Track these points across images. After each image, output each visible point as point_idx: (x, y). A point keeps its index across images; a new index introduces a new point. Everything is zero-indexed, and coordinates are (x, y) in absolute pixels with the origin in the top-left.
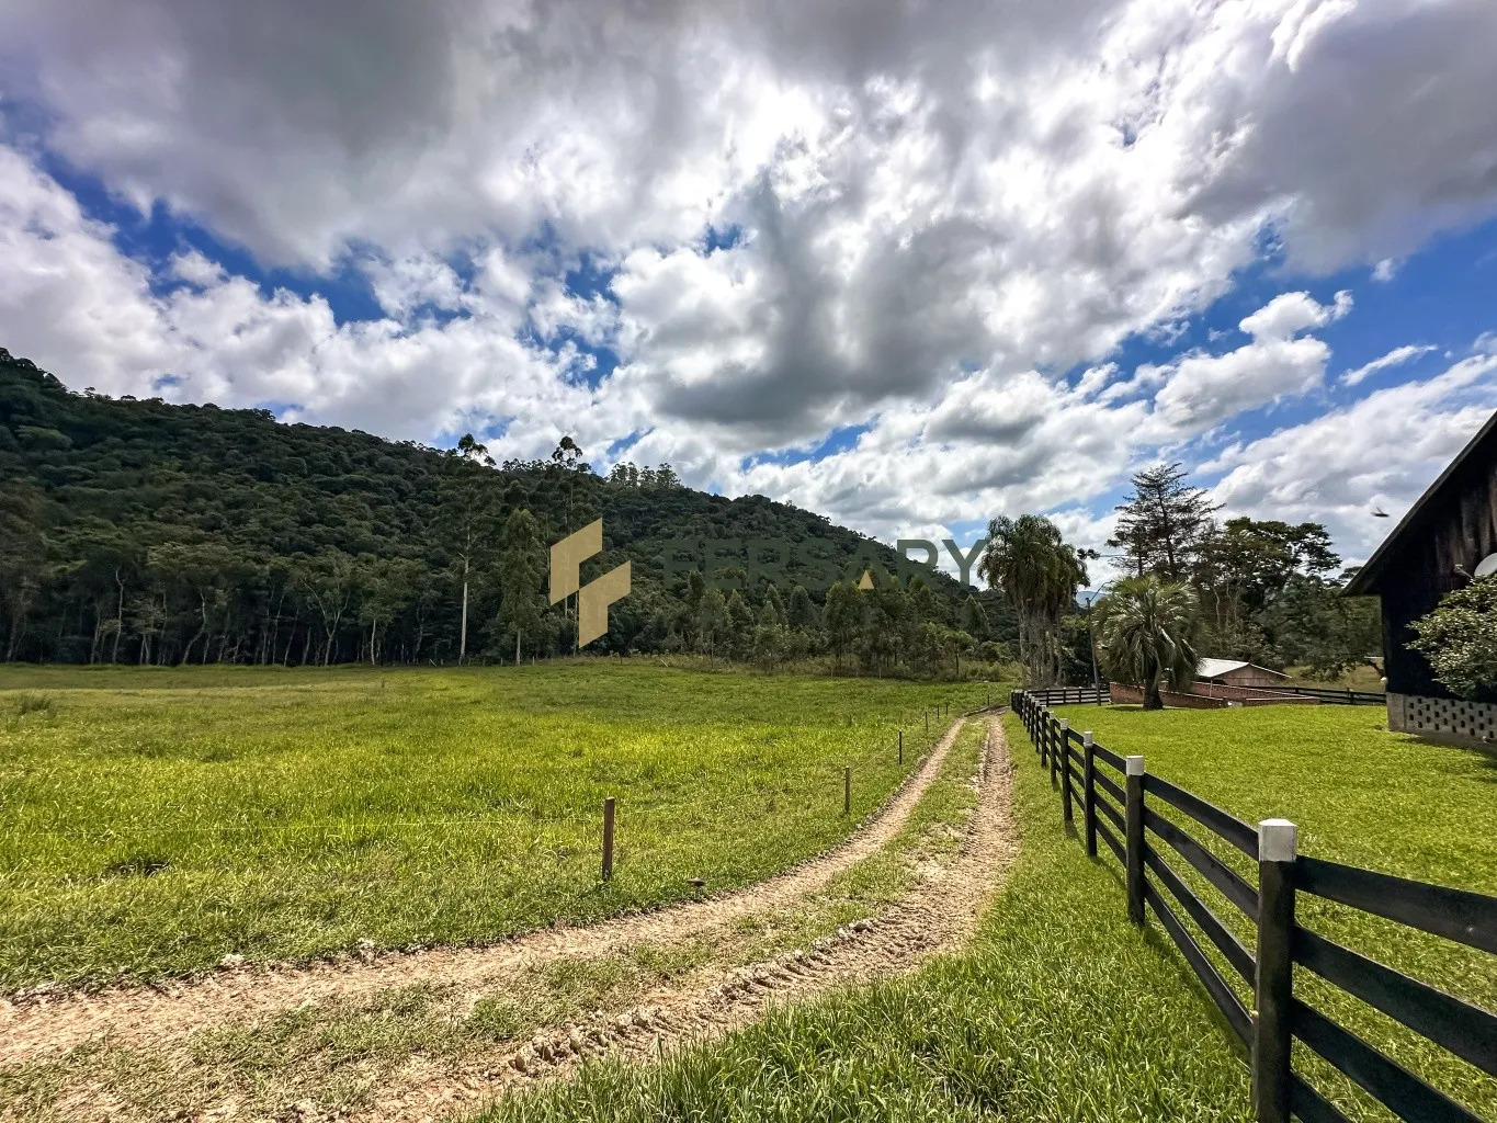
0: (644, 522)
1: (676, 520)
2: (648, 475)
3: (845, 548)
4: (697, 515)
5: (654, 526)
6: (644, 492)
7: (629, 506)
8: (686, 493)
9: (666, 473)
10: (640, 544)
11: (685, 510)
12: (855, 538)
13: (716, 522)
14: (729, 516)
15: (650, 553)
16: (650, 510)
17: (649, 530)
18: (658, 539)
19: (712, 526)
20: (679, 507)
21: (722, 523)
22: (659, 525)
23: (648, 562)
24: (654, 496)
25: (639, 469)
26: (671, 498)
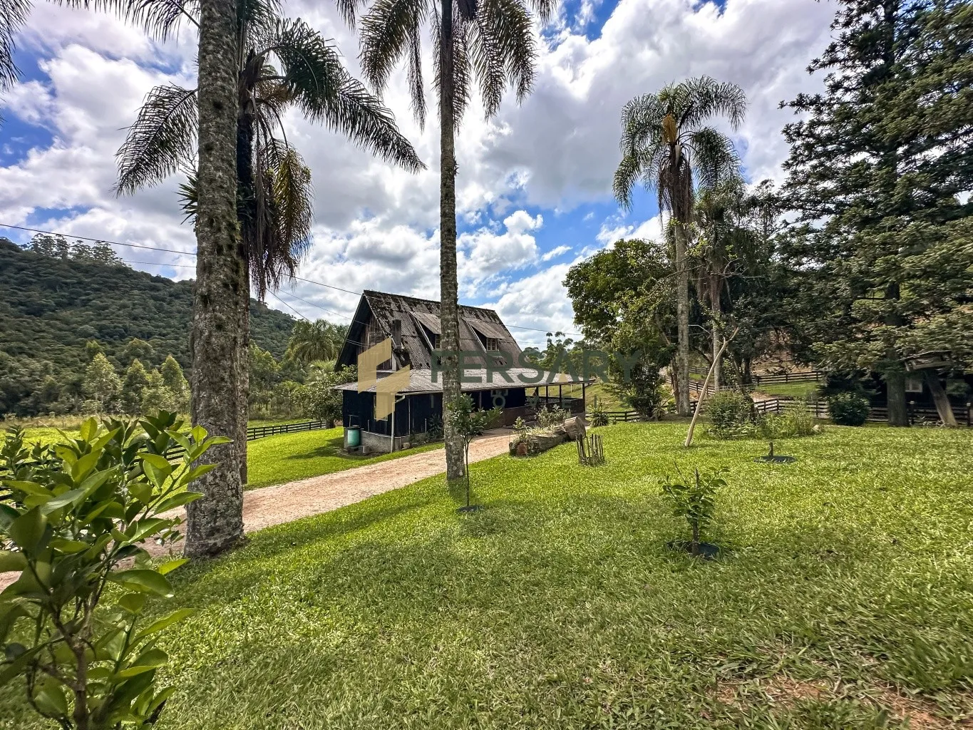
0: (72, 293)
1: (111, 294)
2: (81, 250)
3: (279, 327)
4: (136, 292)
5: (84, 298)
6: (74, 266)
7: (52, 277)
8: (123, 271)
9: (104, 251)
10: (65, 314)
11: (122, 286)
12: (287, 319)
13: (155, 299)
14: (171, 296)
15: (76, 322)
16: (80, 283)
17: (78, 301)
18: (87, 310)
19: (151, 302)
20: (116, 283)
21: (164, 301)
22: (90, 297)
23: (74, 331)
24: (86, 271)
25: (71, 241)
26: (105, 274)
